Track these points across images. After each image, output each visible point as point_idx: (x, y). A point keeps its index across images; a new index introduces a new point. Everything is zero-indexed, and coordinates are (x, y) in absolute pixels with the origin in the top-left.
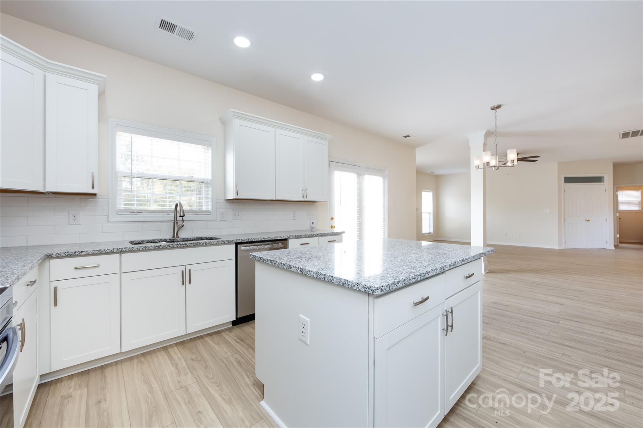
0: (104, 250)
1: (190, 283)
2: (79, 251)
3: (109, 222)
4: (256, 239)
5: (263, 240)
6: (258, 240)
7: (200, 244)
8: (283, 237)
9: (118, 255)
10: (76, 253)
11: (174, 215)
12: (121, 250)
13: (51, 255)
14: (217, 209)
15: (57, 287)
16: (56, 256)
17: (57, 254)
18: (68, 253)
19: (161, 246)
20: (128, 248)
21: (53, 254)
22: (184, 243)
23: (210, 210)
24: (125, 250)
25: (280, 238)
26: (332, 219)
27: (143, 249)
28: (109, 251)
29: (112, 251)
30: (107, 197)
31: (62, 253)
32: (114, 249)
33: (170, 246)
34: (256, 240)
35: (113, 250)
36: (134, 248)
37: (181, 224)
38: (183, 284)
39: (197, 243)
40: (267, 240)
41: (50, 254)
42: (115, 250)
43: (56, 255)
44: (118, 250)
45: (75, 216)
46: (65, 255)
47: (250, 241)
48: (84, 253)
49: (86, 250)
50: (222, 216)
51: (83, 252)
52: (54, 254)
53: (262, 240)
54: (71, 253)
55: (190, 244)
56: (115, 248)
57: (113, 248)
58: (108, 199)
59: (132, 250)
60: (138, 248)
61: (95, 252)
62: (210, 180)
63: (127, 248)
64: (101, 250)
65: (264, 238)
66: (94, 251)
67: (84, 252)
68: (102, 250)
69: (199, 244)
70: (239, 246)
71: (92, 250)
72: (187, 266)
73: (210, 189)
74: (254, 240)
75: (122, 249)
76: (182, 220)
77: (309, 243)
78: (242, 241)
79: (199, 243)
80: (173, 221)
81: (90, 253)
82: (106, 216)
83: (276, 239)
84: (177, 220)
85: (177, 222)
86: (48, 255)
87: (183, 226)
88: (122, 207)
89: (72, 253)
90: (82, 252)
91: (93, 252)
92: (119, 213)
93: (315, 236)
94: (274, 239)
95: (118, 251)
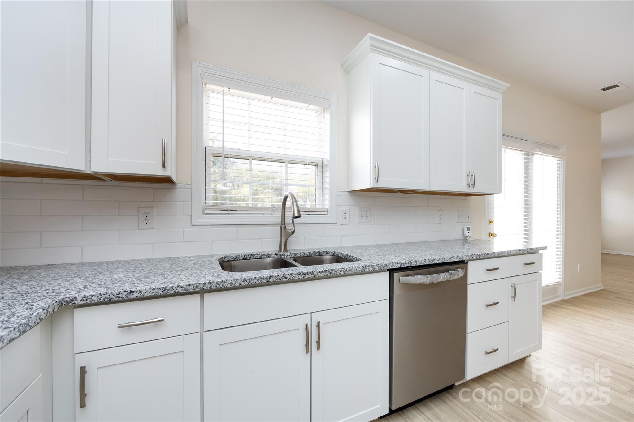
0: (172, 287)
1: (318, 349)
2: (125, 291)
3: (192, 225)
7: (336, 272)
9: (198, 297)
10: (120, 296)
11: (280, 215)
12: (202, 286)
13: (72, 300)
14: (337, 206)
15: (85, 367)
16: (82, 303)
17: (85, 299)
18: (104, 296)
19: (271, 278)
20: (214, 284)
21: (75, 298)
23: (327, 207)
24: (209, 286)
26: (491, 222)
27: (240, 284)
28: (181, 289)
29: (185, 289)
30: (189, 186)
31: (94, 296)
32: (189, 285)
33: (286, 278)
34: (423, 263)
35: (188, 288)
36: (225, 282)
37: (290, 230)
38: (307, 352)
39: (331, 271)
40: (438, 262)
41: (71, 298)
42: (191, 287)
43: (81, 300)
44: (197, 286)
45: (147, 215)
46: (100, 299)
47: (412, 265)
48: (136, 295)
49: (138, 289)
50: (344, 217)
51: (133, 292)
52: (79, 299)
53: (432, 262)
54: (111, 296)
55: (320, 272)
56: (192, 283)
57: (187, 284)
58: (191, 189)
59: (221, 286)
60: (233, 282)
61: (155, 292)
62: (327, 160)
63: (213, 282)
64: (166, 288)
65: (434, 260)
66: (154, 289)
67: (136, 292)
68: (168, 288)
69: (333, 273)
70: (396, 275)
71: (150, 289)
72: (312, 313)
73: (327, 174)
74: (420, 263)
75: (205, 284)
76: (291, 222)
77: (498, 269)
78: (402, 267)
79: (333, 270)
80: (280, 225)
81: (146, 295)
82: (189, 216)
84: (285, 224)
85: (285, 227)
86: (66, 301)
87: (293, 232)
88: (211, 202)
89: (113, 295)
90: (131, 292)
91: (152, 291)
92: (206, 212)
95: (197, 289)
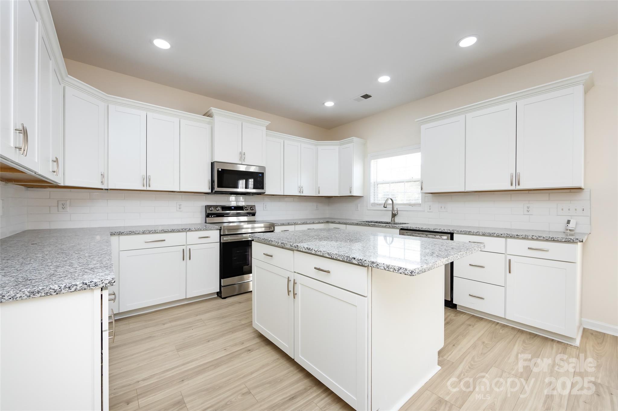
4: (415, 228)
5: (422, 229)
6: (416, 229)
8: (444, 230)
22: (368, 223)
23: (420, 203)
25: (440, 231)
40: (425, 230)
53: (420, 229)
65: (422, 228)
70: (401, 231)
78: (403, 228)
79: (375, 224)
83: (435, 230)
93: (495, 235)
94: (432, 230)
